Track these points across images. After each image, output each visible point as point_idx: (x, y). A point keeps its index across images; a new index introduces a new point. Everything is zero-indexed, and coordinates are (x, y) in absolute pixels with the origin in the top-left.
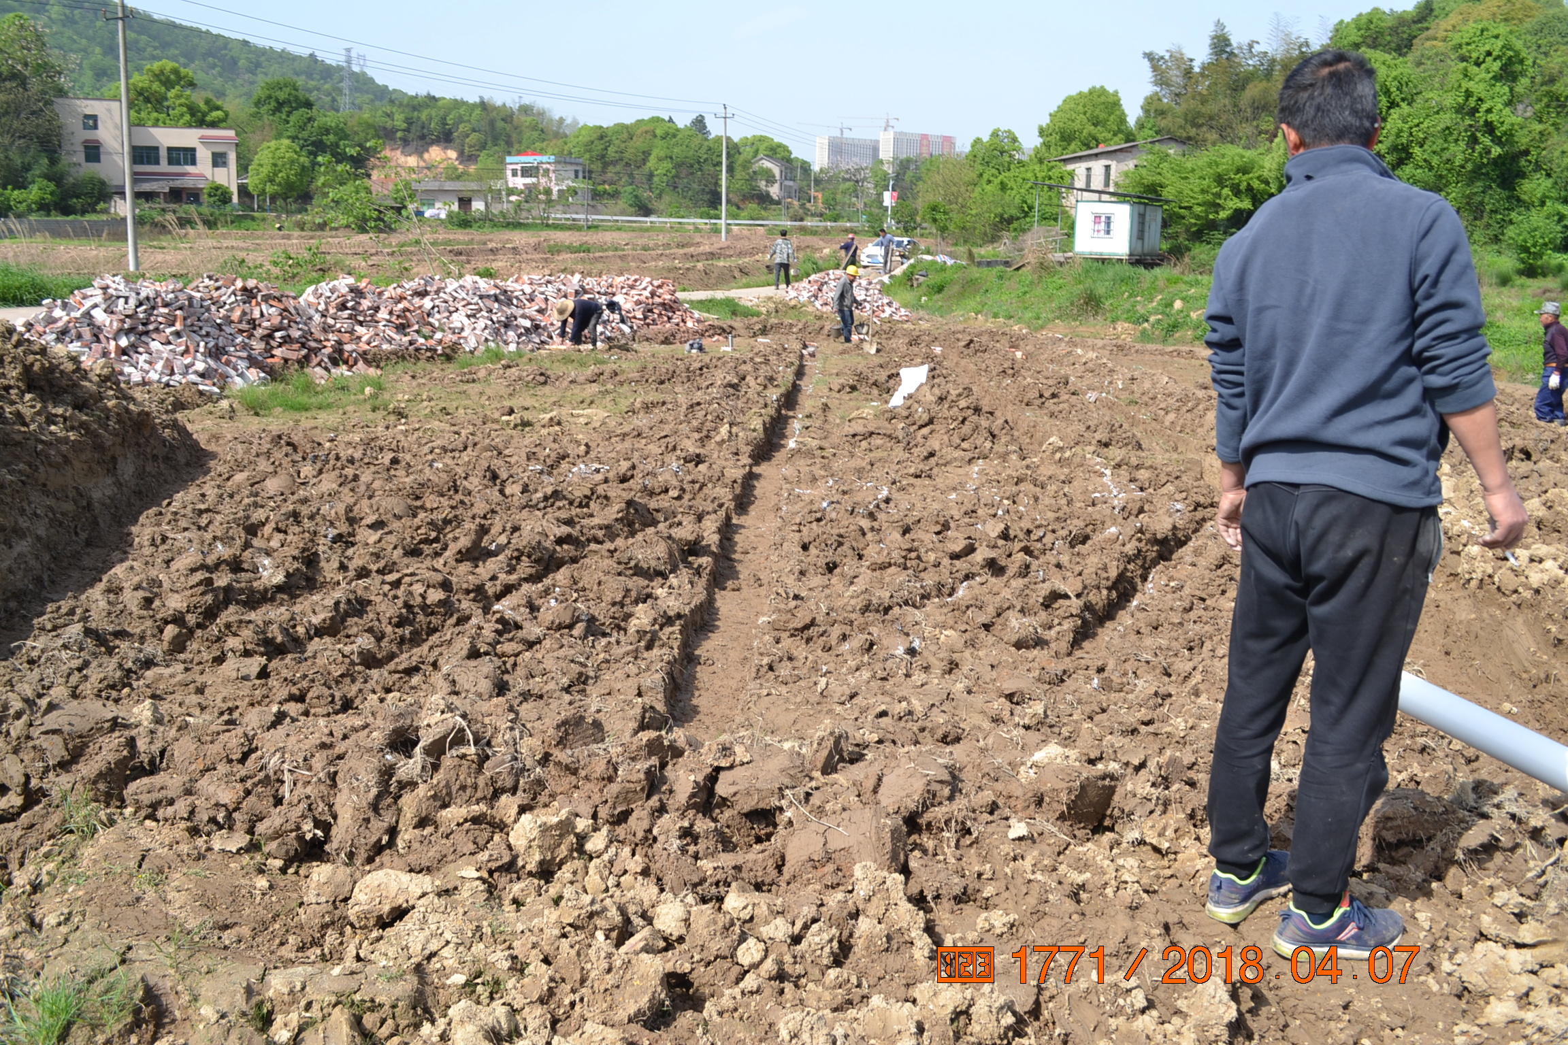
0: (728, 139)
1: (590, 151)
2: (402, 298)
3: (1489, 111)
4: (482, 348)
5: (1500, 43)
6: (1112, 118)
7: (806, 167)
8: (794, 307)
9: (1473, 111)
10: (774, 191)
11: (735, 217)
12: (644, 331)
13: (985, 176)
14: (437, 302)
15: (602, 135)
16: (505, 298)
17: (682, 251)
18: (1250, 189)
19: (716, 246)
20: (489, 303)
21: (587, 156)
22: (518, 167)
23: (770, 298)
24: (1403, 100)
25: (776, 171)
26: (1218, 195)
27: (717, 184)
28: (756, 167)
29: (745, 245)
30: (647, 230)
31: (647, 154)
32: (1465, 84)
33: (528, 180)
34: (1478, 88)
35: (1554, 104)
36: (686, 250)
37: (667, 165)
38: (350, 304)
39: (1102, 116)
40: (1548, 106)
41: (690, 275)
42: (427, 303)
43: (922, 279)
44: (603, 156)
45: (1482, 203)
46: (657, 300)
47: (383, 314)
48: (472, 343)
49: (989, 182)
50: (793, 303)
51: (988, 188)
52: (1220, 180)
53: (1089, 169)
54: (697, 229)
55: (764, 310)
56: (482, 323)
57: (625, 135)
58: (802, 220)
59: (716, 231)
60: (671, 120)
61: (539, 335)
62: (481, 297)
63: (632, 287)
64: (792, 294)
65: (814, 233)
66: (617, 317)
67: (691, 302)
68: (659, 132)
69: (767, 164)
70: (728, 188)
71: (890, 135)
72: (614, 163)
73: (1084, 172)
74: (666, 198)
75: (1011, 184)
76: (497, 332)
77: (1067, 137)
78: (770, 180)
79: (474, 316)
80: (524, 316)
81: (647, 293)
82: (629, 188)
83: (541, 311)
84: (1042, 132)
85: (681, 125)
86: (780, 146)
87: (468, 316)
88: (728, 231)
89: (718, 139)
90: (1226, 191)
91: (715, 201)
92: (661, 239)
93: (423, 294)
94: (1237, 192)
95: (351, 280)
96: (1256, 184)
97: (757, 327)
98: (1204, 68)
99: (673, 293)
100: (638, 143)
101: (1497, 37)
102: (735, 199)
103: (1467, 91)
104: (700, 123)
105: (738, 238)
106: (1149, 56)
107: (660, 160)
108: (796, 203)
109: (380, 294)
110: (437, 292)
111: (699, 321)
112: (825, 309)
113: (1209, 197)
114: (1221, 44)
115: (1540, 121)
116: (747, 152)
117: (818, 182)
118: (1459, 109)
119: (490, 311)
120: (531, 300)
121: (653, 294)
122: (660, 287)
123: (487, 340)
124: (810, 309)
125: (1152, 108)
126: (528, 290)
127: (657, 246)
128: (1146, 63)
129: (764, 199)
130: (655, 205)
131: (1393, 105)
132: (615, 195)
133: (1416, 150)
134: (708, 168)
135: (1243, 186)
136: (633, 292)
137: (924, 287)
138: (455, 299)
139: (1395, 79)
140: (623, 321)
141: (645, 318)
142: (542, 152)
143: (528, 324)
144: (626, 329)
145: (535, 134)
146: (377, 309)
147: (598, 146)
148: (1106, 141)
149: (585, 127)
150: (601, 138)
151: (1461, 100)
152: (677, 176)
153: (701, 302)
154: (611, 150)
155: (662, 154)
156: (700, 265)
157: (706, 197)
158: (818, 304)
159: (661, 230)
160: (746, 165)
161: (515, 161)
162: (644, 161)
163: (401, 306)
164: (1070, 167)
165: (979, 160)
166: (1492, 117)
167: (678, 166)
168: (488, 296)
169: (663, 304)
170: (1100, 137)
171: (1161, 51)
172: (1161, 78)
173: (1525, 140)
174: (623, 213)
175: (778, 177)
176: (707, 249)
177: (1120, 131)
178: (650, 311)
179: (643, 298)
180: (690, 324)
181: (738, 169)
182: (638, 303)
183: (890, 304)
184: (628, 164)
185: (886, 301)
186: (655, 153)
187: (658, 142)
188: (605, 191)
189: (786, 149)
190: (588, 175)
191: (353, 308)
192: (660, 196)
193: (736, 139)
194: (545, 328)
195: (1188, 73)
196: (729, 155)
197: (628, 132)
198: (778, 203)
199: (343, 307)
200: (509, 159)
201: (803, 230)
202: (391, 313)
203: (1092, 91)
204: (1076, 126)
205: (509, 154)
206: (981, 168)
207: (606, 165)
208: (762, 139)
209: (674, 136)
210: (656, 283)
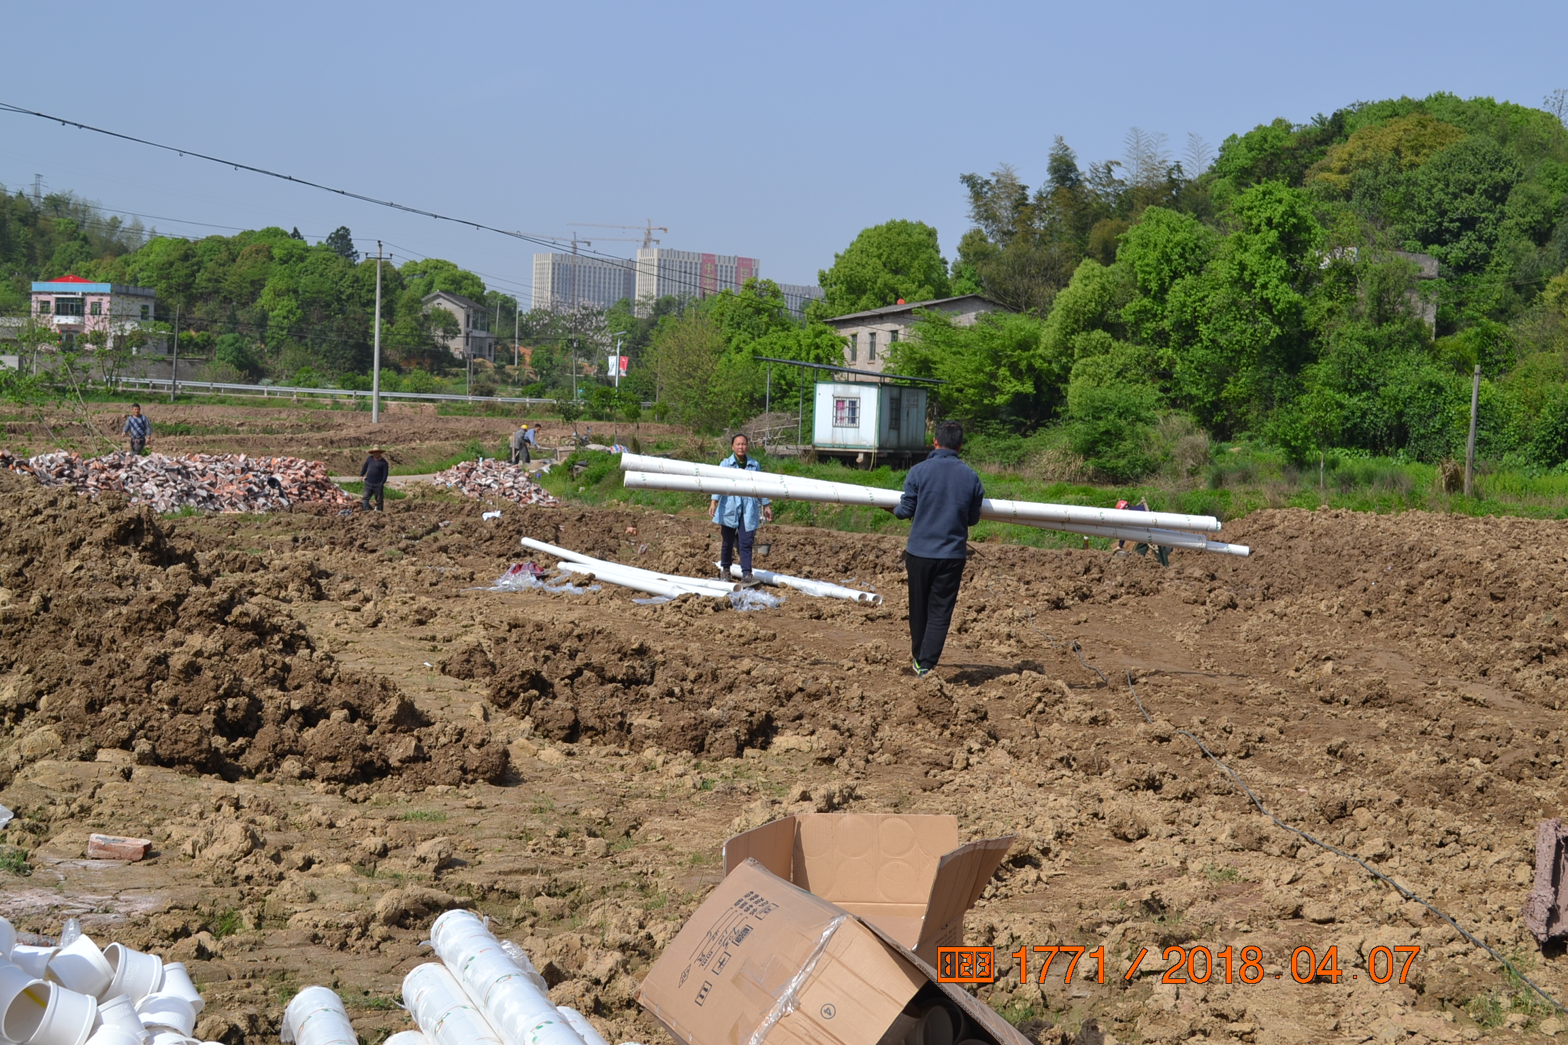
0: (386, 266)
1: (168, 277)
2: (103, 470)
3: (1264, 286)
4: (170, 511)
5: (1281, 209)
6: (916, 264)
7: (508, 308)
8: (440, 492)
9: (1248, 287)
10: (457, 346)
11: (394, 387)
12: (300, 505)
13: (734, 342)
14: (130, 473)
15: (187, 253)
16: (184, 472)
17: (318, 436)
18: (1031, 368)
19: (365, 429)
20: (174, 475)
21: (163, 284)
22: (52, 299)
23: (417, 483)
24: (1189, 269)
25: (460, 315)
26: (993, 376)
27: (368, 335)
28: (428, 309)
29: (404, 428)
30: (263, 404)
31: (257, 286)
32: (1239, 256)
33: (70, 320)
34: (1251, 259)
35: (1345, 279)
36: (324, 434)
37: (289, 303)
38: (66, 472)
39: (904, 260)
40: (1338, 281)
41: (336, 461)
42: (122, 474)
43: (581, 469)
44: (188, 286)
45: (1270, 390)
46: (311, 479)
47: (91, 481)
48: (162, 506)
49: (739, 350)
50: (439, 488)
51: (738, 358)
52: (995, 357)
53: (873, 335)
54: (337, 405)
55: (410, 494)
56: (169, 491)
57: (224, 255)
58: (490, 393)
59: (364, 407)
60: (296, 234)
61: (214, 504)
62: (167, 470)
63: (288, 467)
64: (440, 479)
65: (506, 412)
66: (277, 491)
67: (341, 484)
68: (277, 252)
69: (446, 305)
70: (383, 341)
71: (654, 255)
72: (205, 297)
73: (868, 339)
74: (288, 354)
75: (767, 353)
76: (180, 499)
77: (855, 288)
78: (451, 329)
79: (161, 485)
80: (201, 487)
81: (302, 473)
82: (229, 337)
83: (212, 485)
84: (823, 279)
85: (312, 242)
86: (466, 276)
87: (157, 486)
88: (382, 409)
89: (370, 266)
90: (1003, 371)
91: (362, 362)
92: (288, 418)
93: (118, 467)
94: (1017, 373)
95: (65, 454)
96: (1038, 363)
97: (401, 506)
98: (1040, 197)
99: (325, 473)
100: (244, 268)
101: (1280, 201)
102: (394, 355)
103: (1240, 263)
104: (341, 240)
105: (396, 418)
106: (970, 180)
107: (278, 294)
108: (490, 365)
109: (87, 465)
110: (130, 466)
111: (348, 499)
112: (471, 495)
113: (981, 377)
114: (1063, 169)
115: (1331, 298)
116: (416, 285)
117: (526, 333)
118: (1235, 282)
119: (175, 482)
120: (203, 475)
121: (307, 473)
122: (313, 467)
123: (173, 505)
124: (456, 494)
125: (974, 250)
126: (200, 467)
127: (282, 429)
128: (966, 190)
129: (440, 361)
130: (270, 362)
131: (1175, 275)
132: (206, 346)
133: (1202, 327)
134: (354, 309)
135: (1023, 365)
136: (289, 471)
137: (583, 478)
138: (145, 471)
139: (1178, 244)
140: (282, 495)
141: (300, 494)
142: (87, 277)
143: (204, 493)
144: (284, 502)
145: (75, 245)
146: (86, 477)
147: (181, 271)
148: (908, 293)
149: (156, 239)
150: (186, 257)
151: (1235, 273)
152: (304, 319)
153: (349, 484)
154: (201, 277)
155: (281, 286)
156: (346, 452)
157: (350, 353)
158: (465, 490)
159: (284, 405)
160: (414, 305)
161: (46, 290)
162: (254, 296)
163: (103, 476)
164: (846, 333)
165: (727, 321)
166: (1268, 293)
167: (306, 304)
168: (173, 470)
169: (316, 483)
170: (901, 288)
171: (984, 174)
172: (985, 212)
173: (1314, 319)
174: (226, 378)
175: (462, 326)
176: (352, 433)
177: (928, 280)
178: (305, 488)
179: (298, 477)
180: (340, 501)
181: (401, 312)
182: (294, 481)
183: (537, 491)
184: (227, 300)
185: (533, 488)
186: (270, 284)
187: (275, 267)
188: (191, 340)
189: (476, 282)
190: (162, 314)
191: (68, 476)
192: (277, 351)
193: (397, 264)
194: (217, 498)
195: (1021, 202)
196: (385, 289)
197: (228, 249)
198: (462, 364)
199: (60, 474)
200: (36, 286)
201: (491, 408)
202: (97, 480)
203: (891, 226)
204: (868, 273)
205: (36, 277)
206: (728, 331)
207: (191, 300)
208: (439, 266)
209: (302, 259)
210: (310, 464)
